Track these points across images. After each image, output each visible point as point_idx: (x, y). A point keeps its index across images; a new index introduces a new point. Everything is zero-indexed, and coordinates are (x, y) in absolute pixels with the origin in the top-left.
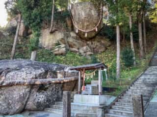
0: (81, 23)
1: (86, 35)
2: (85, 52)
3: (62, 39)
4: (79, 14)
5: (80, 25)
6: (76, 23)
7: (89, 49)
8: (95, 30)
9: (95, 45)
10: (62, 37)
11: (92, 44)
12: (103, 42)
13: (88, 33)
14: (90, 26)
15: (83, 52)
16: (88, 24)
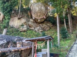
0: (36, 13)
1: (39, 20)
2: (38, 30)
3: (25, 22)
4: (35, 9)
5: (36, 15)
6: (33, 14)
7: (41, 28)
8: (44, 18)
9: (44, 26)
10: (25, 21)
11: (42, 26)
13: (40, 19)
14: (41, 16)
15: (37, 30)
16: (40, 14)
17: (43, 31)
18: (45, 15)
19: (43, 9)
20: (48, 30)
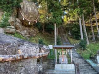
1: (29, 23)
2: (25, 35)
5: (27, 16)
7: (28, 33)
8: (35, 22)
9: (31, 31)
11: (29, 30)
12: (35, 30)
13: (31, 22)
15: (24, 34)
16: (32, 16)
17: (30, 36)
18: (37, 19)
19: (36, 12)
20: (34, 36)
